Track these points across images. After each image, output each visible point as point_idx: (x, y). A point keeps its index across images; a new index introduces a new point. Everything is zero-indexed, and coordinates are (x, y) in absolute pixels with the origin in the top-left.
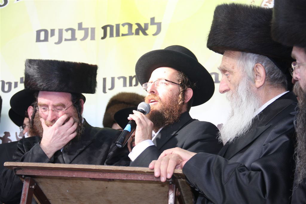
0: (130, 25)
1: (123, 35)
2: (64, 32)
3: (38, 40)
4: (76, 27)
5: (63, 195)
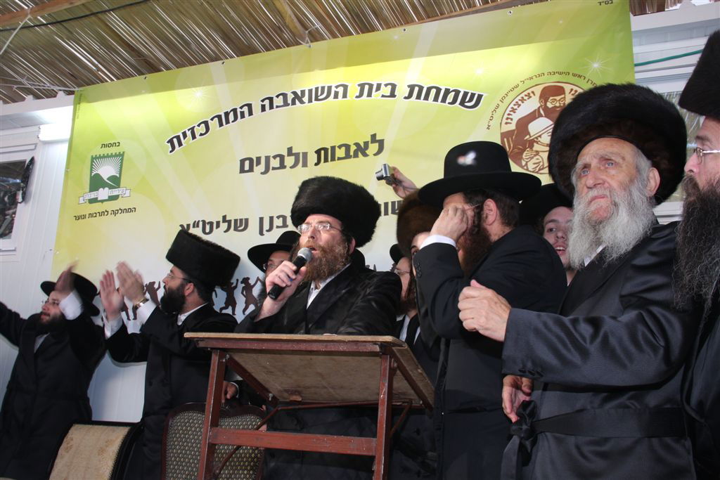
0: (347, 147)
1: (339, 159)
2: (272, 159)
3: (242, 170)
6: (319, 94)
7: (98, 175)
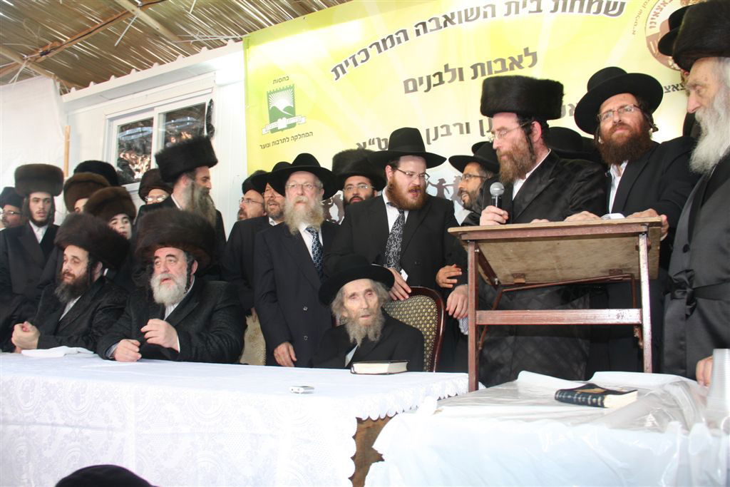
0: (503, 61)
1: (496, 72)
2: (432, 78)
3: (407, 91)
4: (442, 70)
5: (505, 255)
6: (469, 15)
7: (274, 108)
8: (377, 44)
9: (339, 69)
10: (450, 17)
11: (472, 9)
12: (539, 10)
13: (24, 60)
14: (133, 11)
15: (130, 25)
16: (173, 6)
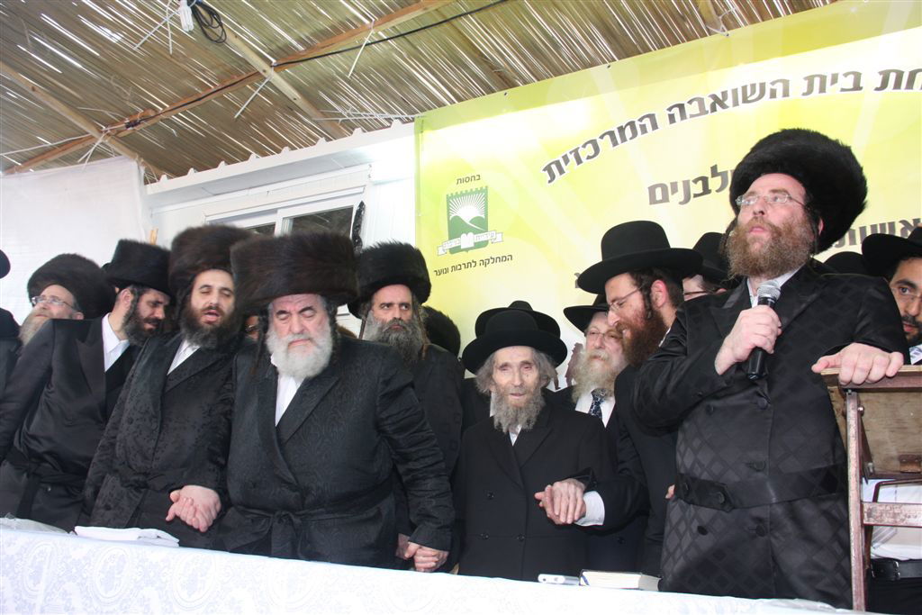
2: (692, 184)
3: (653, 201)
4: (708, 174)
6: (749, 94)
7: (457, 218)
8: (611, 134)
9: (554, 167)
10: (720, 97)
11: (753, 86)
12: (857, 87)
13: (102, 132)
14: (264, 71)
15: (256, 92)
16: (320, 69)
